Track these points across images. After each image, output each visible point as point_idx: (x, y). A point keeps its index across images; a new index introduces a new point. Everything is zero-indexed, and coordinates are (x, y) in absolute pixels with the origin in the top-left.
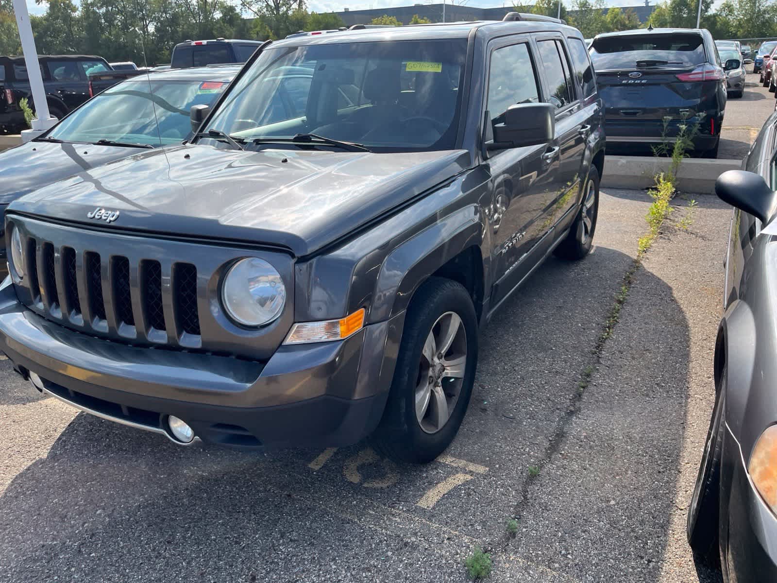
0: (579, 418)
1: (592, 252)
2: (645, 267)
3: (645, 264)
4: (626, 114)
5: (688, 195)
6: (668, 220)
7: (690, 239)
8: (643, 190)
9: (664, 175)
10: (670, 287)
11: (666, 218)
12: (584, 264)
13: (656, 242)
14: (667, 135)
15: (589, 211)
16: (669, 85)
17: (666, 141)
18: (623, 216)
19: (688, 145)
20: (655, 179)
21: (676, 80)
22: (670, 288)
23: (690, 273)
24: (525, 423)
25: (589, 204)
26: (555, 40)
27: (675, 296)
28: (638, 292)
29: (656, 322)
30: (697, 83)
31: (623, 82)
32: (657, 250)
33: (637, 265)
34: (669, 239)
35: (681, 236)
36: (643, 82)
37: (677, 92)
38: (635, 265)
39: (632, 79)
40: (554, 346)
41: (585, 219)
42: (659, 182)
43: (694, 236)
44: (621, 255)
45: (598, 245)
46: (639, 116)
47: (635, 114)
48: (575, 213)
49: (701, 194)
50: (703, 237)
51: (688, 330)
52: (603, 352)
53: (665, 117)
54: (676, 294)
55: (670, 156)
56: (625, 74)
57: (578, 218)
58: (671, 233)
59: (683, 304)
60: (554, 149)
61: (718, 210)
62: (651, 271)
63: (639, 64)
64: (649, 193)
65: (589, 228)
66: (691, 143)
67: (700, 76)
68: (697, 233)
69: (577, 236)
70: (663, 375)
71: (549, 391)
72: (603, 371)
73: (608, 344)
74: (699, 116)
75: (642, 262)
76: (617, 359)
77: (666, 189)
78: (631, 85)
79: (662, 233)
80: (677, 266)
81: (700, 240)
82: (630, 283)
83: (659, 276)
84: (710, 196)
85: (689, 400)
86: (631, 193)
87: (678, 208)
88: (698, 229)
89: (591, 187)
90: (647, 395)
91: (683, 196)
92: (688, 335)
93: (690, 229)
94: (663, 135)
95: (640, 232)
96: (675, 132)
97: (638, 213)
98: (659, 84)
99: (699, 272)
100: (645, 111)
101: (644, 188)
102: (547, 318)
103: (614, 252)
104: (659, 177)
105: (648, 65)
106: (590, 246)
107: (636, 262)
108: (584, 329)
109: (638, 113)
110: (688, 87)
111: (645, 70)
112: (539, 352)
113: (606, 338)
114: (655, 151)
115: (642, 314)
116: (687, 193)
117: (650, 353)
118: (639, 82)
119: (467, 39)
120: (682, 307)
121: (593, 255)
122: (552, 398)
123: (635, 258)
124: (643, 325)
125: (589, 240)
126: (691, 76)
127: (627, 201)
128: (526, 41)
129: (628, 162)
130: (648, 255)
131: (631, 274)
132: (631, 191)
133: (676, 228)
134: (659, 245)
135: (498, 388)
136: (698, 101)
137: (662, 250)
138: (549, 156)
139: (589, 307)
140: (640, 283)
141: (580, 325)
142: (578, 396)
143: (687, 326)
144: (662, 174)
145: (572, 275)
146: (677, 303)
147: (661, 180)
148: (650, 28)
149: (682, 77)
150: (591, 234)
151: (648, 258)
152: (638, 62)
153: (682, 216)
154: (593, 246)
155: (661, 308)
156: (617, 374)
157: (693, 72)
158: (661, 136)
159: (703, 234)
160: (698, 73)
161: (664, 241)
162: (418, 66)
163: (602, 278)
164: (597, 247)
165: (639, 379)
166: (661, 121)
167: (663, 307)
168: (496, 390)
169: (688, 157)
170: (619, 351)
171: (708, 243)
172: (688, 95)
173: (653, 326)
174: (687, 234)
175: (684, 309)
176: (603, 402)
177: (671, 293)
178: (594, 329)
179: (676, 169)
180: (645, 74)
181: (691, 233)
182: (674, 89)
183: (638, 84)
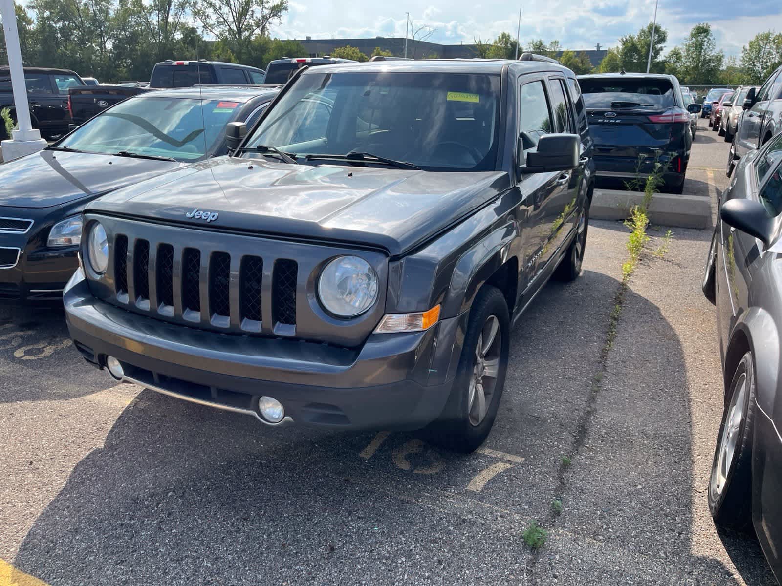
0: (597, 418)
1: (581, 274)
2: (632, 289)
3: (631, 286)
4: (600, 150)
7: (668, 266)
8: (617, 221)
9: (638, 208)
10: (656, 307)
12: (575, 285)
13: (637, 268)
14: (642, 171)
15: (581, 236)
16: (640, 125)
17: (639, 177)
19: (659, 181)
20: (631, 211)
21: (648, 121)
22: (658, 309)
23: (672, 295)
24: (549, 421)
25: (581, 231)
26: (559, 79)
27: (663, 315)
28: (630, 311)
29: (651, 337)
30: (668, 125)
31: (599, 121)
32: (640, 274)
33: (625, 287)
34: (648, 265)
35: (659, 263)
36: (617, 121)
37: (647, 131)
38: (623, 287)
39: (608, 118)
40: (564, 356)
41: (577, 245)
42: (634, 214)
43: (670, 263)
44: (608, 278)
45: (586, 269)
46: (613, 153)
47: (609, 150)
50: (679, 265)
51: (680, 345)
52: (608, 362)
53: (640, 154)
54: (663, 313)
55: (642, 191)
56: (600, 114)
57: (573, 243)
58: (649, 260)
59: (672, 321)
60: (566, 177)
61: (689, 241)
62: (637, 292)
63: (614, 105)
64: (625, 223)
65: (580, 253)
66: (662, 180)
67: (670, 118)
68: (673, 260)
69: (572, 260)
70: (665, 383)
71: (566, 394)
72: (611, 378)
73: (611, 355)
74: (672, 155)
75: (627, 285)
76: (621, 368)
77: (641, 221)
78: (607, 123)
79: (641, 260)
80: (660, 289)
81: (676, 267)
82: (620, 303)
83: (646, 298)
84: (680, 229)
85: (691, 403)
86: (607, 223)
87: (654, 239)
88: (674, 257)
90: (654, 399)
91: (654, 228)
92: (681, 349)
93: (666, 257)
94: (637, 171)
95: (622, 258)
96: (649, 169)
97: (617, 242)
98: (632, 124)
99: (681, 295)
100: (619, 149)
101: (619, 219)
102: (552, 331)
103: (602, 275)
104: (634, 209)
105: (622, 107)
106: (580, 270)
107: (623, 284)
108: (587, 342)
109: (612, 149)
110: (658, 128)
111: (619, 111)
112: (551, 361)
113: (609, 350)
114: (628, 186)
115: (636, 330)
116: (658, 225)
117: (650, 363)
118: (614, 121)
119: (500, 74)
120: (671, 324)
121: (581, 277)
122: (570, 400)
123: (621, 281)
124: (639, 339)
125: (579, 263)
126: (661, 118)
127: (604, 230)
128: (542, 79)
129: (603, 194)
130: (632, 278)
131: (621, 294)
133: (653, 256)
134: (641, 270)
135: (519, 391)
136: (668, 141)
137: (644, 275)
138: (563, 183)
139: (588, 323)
140: (630, 303)
141: (583, 338)
142: (592, 399)
143: (679, 341)
144: (637, 207)
145: (567, 294)
146: (666, 321)
147: (636, 212)
148: (623, 73)
149: (653, 119)
150: (581, 258)
151: (633, 282)
152: (612, 103)
154: (582, 269)
155: (652, 324)
156: (624, 381)
157: (664, 114)
158: (636, 172)
159: (679, 262)
160: (668, 116)
161: (644, 267)
162: (458, 96)
163: (594, 297)
164: (585, 271)
165: (644, 385)
166: (636, 158)
167: (655, 324)
168: (518, 393)
169: (658, 192)
170: (622, 361)
171: (684, 270)
172: (657, 135)
173: (648, 341)
174: (664, 262)
175: (674, 326)
176: (616, 404)
177: (659, 312)
178: (596, 342)
179: (648, 203)
180: (619, 114)
181: (668, 261)
182: (645, 129)
183: (613, 124)
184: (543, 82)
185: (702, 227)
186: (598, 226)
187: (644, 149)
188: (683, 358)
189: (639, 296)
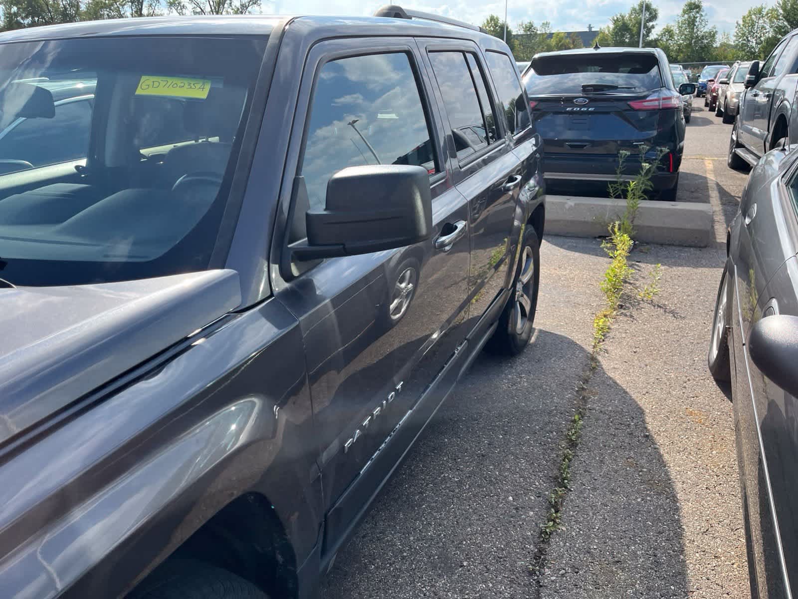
1: (533, 340)
2: (604, 367)
3: (605, 363)
4: (571, 146)
5: (648, 246)
6: (627, 285)
7: (658, 317)
8: (595, 239)
9: (619, 225)
10: (640, 408)
11: (626, 282)
12: (521, 364)
13: (617, 322)
14: (622, 173)
15: (526, 287)
16: (619, 114)
17: (622, 180)
18: (573, 279)
19: (646, 185)
20: (609, 228)
21: (628, 108)
22: (642, 412)
23: (664, 379)
25: (525, 279)
26: (463, 52)
27: (649, 427)
28: (597, 420)
29: (627, 489)
30: (653, 112)
31: (568, 109)
32: (618, 335)
33: (594, 363)
34: (631, 316)
35: (647, 311)
36: (590, 109)
37: (629, 122)
38: (592, 363)
39: (578, 106)
40: (468, 559)
41: (521, 299)
42: (615, 234)
43: (662, 311)
44: (572, 344)
45: (541, 328)
46: (587, 150)
47: (583, 146)
48: (504, 301)
49: (662, 245)
50: (673, 313)
52: (547, 571)
53: (621, 152)
54: (652, 425)
55: (625, 197)
56: (569, 100)
57: (511, 303)
58: (633, 306)
60: (456, 228)
61: (686, 268)
62: (611, 375)
63: (585, 88)
64: (603, 246)
65: (527, 309)
66: (650, 183)
67: (656, 103)
68: (664, 305)
69: (510, 329)
73: (556, 546)
74: (661, 151)
75: (600, 358)
76: (569, 590)
77: (623, 242)
78: (577, 112)
79: (621, 307)
80: (646, 365)
81: (670, 317)
83: (625, 386)
84: (674, 248)
86: (581, 243)
87: (637, 265)
88: (666, 299)
89: (528, 255)
91: (642, 248)
92: (679, 520)
93: (655, 299)
94: (618, 172)
95: (595, 304)
96: (633, 170)
97: (591, 274)
98: (608, 113)
99: (677, 377)
100: (593, 143)
101: (597, 236)
102: (460, 484)
104: (614, 226)
105: (595, 90)
106: (531, 330)
107: (592, 358)
108: (517, 509)
109: (585, 146)
110: (642, 116)
111: (591, 96)
112: (439, 576)
113: (552, 534)
114: (611, 192)
115: (605, 469)
116: (647, 243)
117: (623, 570)
118: (585, 109)
119: (266, 37)
120: (662, 452)
121: (535, 345)
123: (590, 349)
124: (608, 495)
125: (527, 325)
126: (646, 104)
127: (577, 254)
128: (406, 48)
129: (575, 204)
130: (606, 345)
131: (586, 381)
132: (581, 241)
133: (638, 297)
134: (620, 326)
136: (655, 133)
137: (624, 335)
138: (447, 241)
139: (526, 455)
140: (599, 400)
141: (511, 498)
143: (675, 500)
144: (617, 223)
146: (654, 443)
147: (616, 230)
148: (597, 47)
149: (635, 105)
150: (530, 317)
151: (606, 351)
152: (584, 87)
153: (644, 278)
154: (535, 329)
155: (632, 454)
157: (648, 99)
158: (616, 174)
159: (673, 308)
160: (653, 100)
161: (625, 319)
162: (162, 84)
163: (545, 390)
164: (540, 331)
166: (616, 156)
167: (635, 453)
169: (645, 199)
170: (573, 567)
171: (682, 323)
172: (641, 126)
173: (623, 499)
174: (653, 308)
175: (666, 457)
177: (644, 421)
178: (531, 509)
179: (633, 214)
180: (592, 100)
181: (659, 306)
182: (626, 119)
183: (583, 113)
184: (409, 54)
185: (702, 245)
186: (569, 248)
187: (627, 144)
188: (682, 551)
189: (615, 383)
